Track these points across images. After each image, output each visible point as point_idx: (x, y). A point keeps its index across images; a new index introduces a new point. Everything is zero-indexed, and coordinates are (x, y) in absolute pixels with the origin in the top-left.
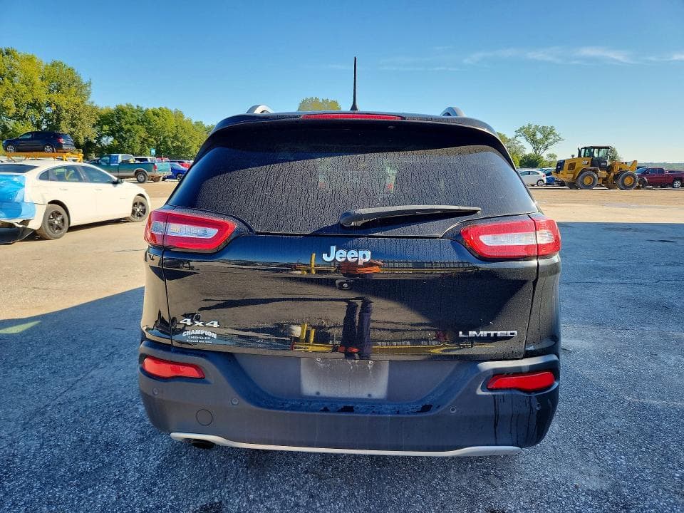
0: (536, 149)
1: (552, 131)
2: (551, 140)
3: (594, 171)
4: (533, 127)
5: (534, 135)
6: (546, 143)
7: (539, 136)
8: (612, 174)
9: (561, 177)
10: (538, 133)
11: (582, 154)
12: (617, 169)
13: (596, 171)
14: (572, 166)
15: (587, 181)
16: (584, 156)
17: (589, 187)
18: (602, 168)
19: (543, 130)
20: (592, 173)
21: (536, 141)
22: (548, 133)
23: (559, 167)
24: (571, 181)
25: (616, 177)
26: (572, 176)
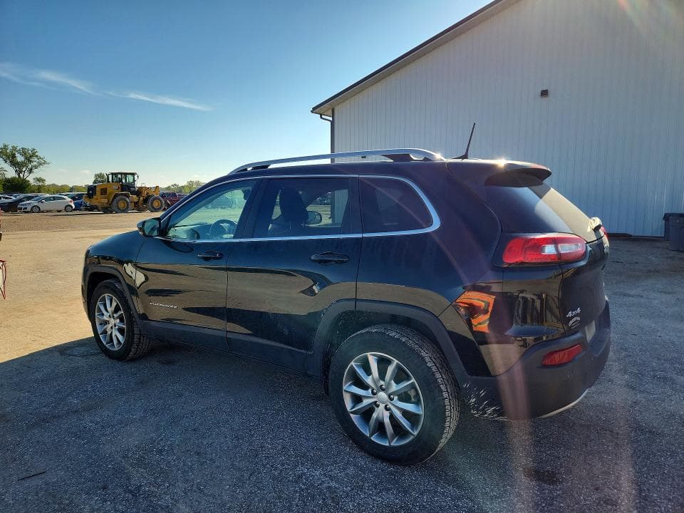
0: (19, 172)
1: (34, 154)
2: (34, 163)
3: (125, 195)
4: (10, 147)
5: (14, 156)
6: (30, 166)
7: (20, 158)
8: (141, 198)
9: (94, 202)
10: (17, 155)
11: (110, 180)
12: (144, 194)
13: (127, 196)
14: (104, 191)
15: (121, 205)
16: (113, 181)
17: (125, 211)
18: (133, 193)
19: (24, 152)
20: (124, 197)
21: (18, 163)
22: (30, 156)
23: (91, 192)
24: (105, 205)
25: (146, 201)
26: (106, 201)
